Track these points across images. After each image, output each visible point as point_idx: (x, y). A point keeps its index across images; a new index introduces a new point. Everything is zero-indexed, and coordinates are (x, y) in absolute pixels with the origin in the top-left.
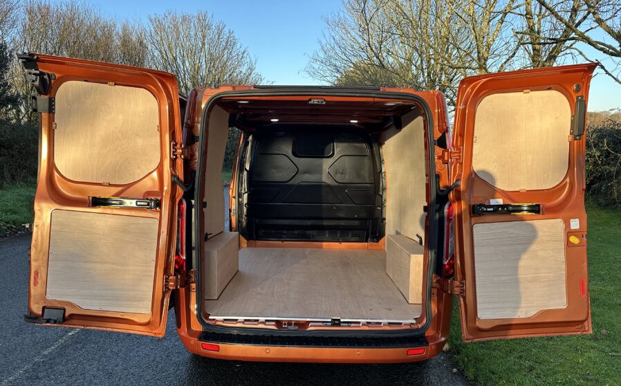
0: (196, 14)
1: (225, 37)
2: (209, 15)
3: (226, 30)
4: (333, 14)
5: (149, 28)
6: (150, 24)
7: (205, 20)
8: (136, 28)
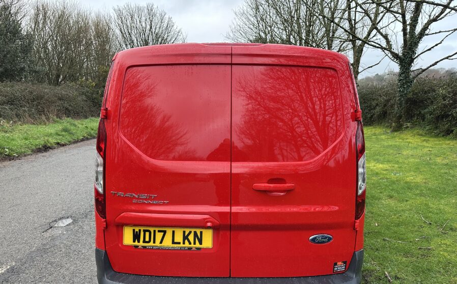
0: (146, 6)
1: (166, 22)
2: (155, 6)
3: (167, 16)
4: (239, 8)
5: (114, 15)
6: (114, 12)
7: (152, 10)
8: (106, 17)
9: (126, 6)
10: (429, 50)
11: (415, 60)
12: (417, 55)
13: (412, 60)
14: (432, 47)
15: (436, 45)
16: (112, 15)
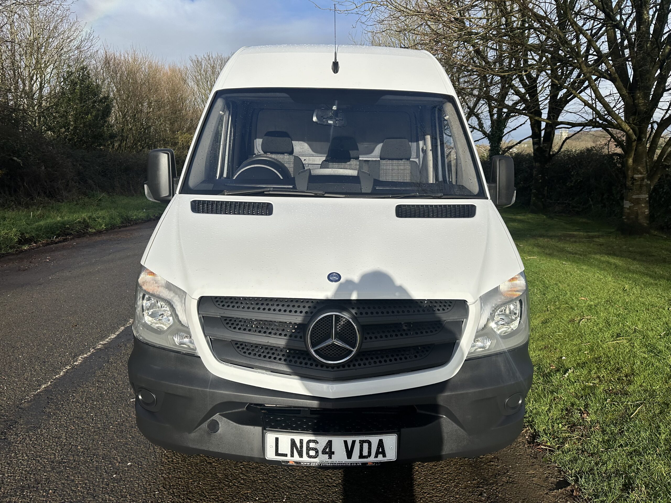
5: (189, 65)
8: (182, 69)
9: (206, 56)
10: (515, 129)
11: (503, 139)
12: (504, 134)
13: (500, 139)
14: (517, 127)
15: (521, 125)
16: (189, 67)
